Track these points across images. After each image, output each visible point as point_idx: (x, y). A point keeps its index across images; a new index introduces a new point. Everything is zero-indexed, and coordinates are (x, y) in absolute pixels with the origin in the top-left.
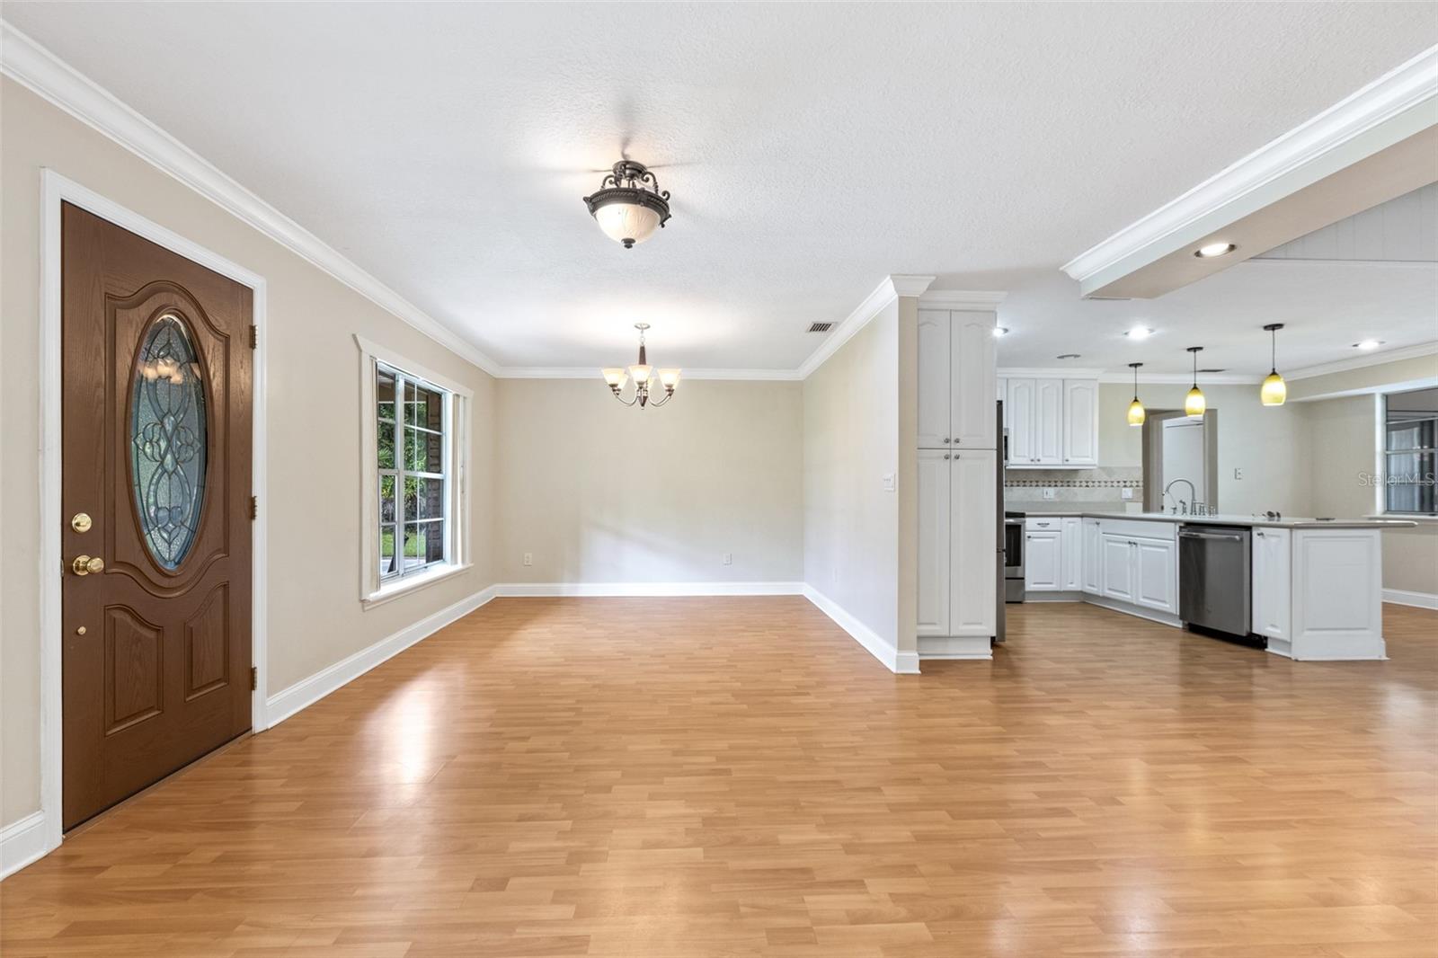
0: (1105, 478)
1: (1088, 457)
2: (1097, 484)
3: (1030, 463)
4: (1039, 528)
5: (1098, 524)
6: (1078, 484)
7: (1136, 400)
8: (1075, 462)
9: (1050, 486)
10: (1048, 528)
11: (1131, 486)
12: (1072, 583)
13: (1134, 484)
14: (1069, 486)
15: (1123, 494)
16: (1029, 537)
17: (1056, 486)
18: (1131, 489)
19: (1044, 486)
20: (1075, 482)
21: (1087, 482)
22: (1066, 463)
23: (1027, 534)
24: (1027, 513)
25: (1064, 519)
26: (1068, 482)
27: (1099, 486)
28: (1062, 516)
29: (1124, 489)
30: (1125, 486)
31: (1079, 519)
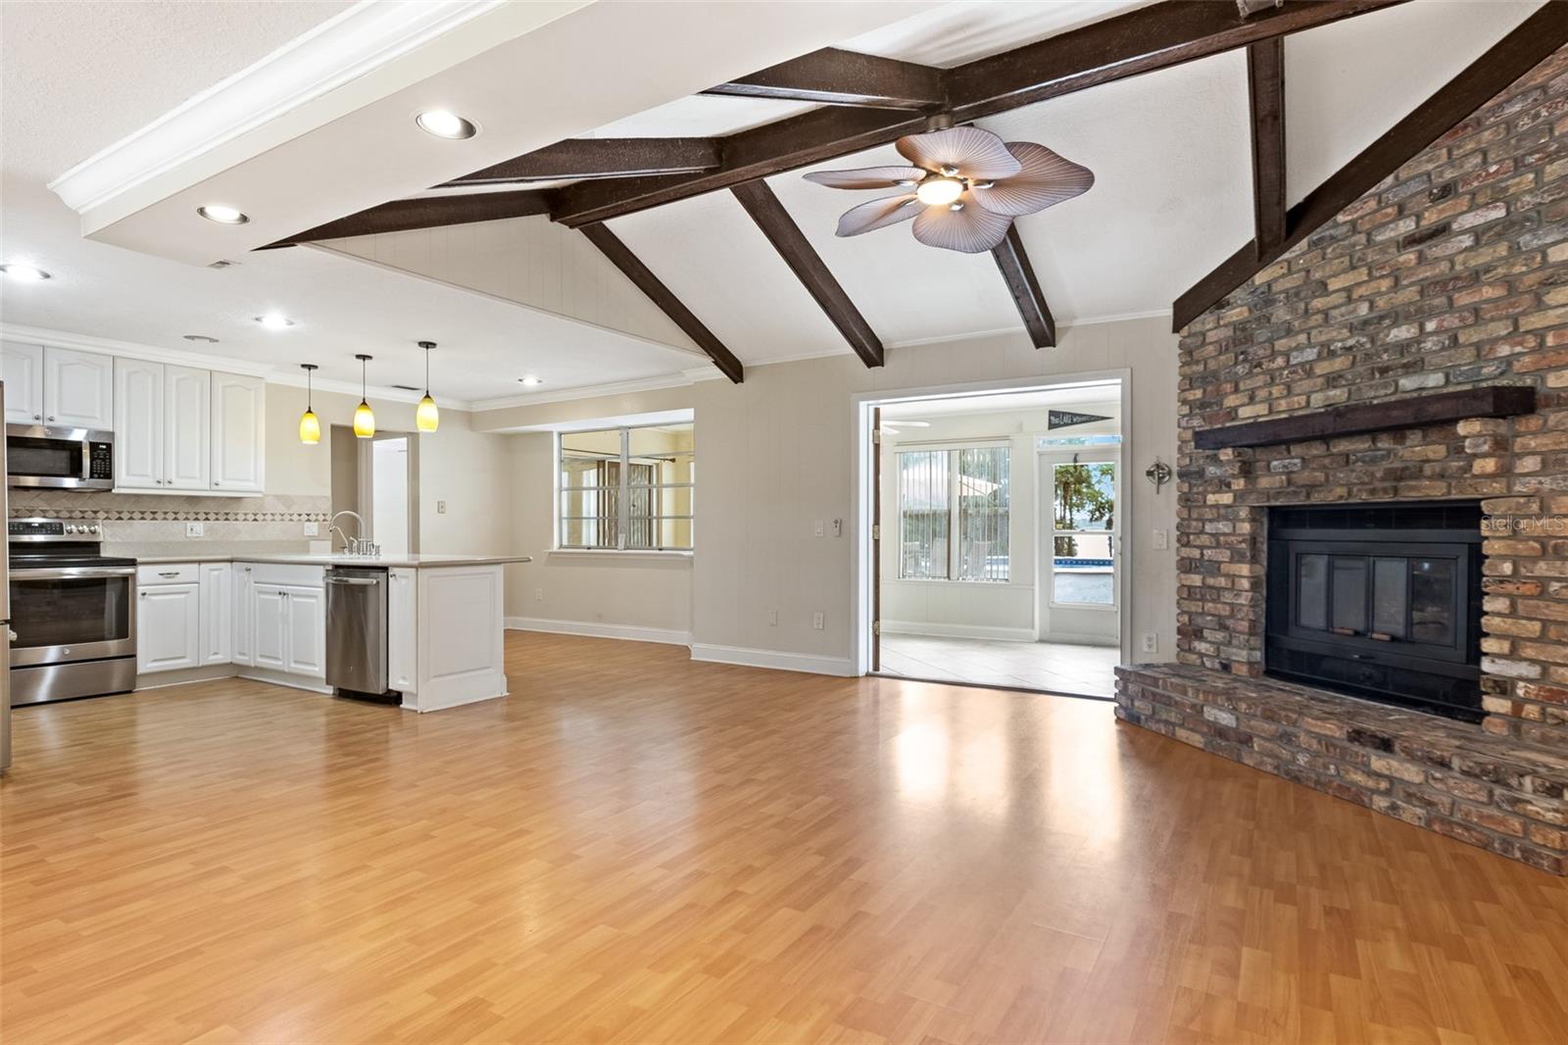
0: (281, 509)
1: (250, 480)
2: (269, 517)
3: (155, 485)
4: (162, 579)
5: (248, 570)
6: (241, 517)
7: (310, 411)
8: (228, 487)
9: (197, 519)
10: (177, 579)
11: (316, 520)
12: (216, 654)
13: (321, 518)
14: (227, 519)
15: (306, 529)
16: (144, 594)
17: (207, 519)
18: (316, 523)
19: (187, 519)
20: (236, 514)
21: (255, 515)
22: (215, 487)
23: (140, 589)
24: (139, 560)
25: (203, 566)
26: (227, 514)
27: (273, 520)
28: (200, 562)
29: (308, 524)
30: (309, 520)
31: (229, 564)
